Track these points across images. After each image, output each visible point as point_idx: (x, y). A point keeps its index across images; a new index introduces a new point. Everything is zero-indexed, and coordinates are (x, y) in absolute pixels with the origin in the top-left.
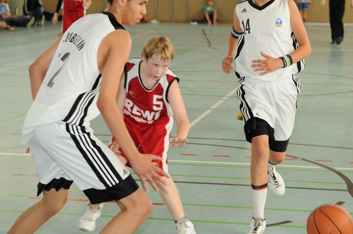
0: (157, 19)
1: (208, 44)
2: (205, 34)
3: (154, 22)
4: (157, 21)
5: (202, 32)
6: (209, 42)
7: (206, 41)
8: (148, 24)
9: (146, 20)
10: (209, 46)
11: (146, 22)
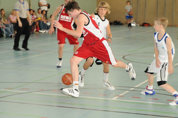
11: (151, 26)
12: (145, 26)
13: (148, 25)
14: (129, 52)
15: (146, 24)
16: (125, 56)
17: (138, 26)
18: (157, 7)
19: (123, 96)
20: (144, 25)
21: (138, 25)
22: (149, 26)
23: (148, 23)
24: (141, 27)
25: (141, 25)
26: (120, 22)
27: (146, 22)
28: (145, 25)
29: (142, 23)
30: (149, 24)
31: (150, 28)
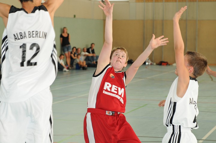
11: (169, 65)
12: (163, 65)
13: (167, 64)
15: (164, 62)
20: (161, 63)
21: (155, 64)
23: (166, 61)
24: (158, 66)
26: (132, 60)
27: (163, 60)
28: (163, 64)
29: (158, 62)
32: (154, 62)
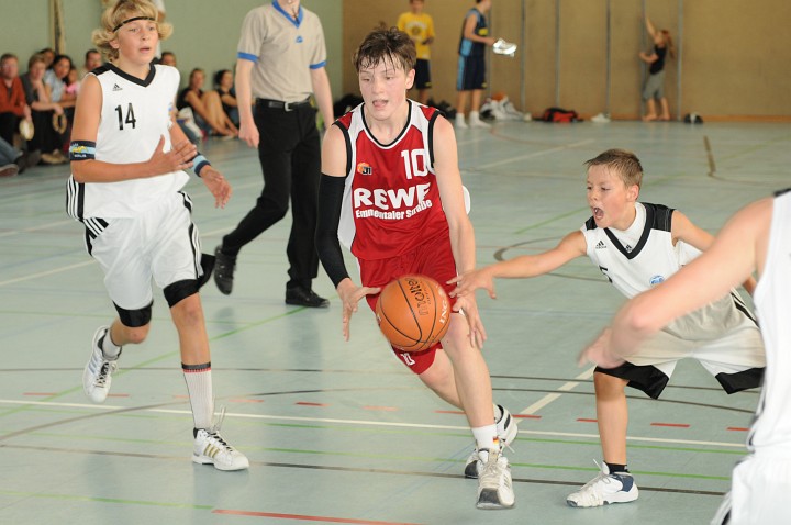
0: (605, 113)
1: (708, 170)
2: (708, 148)
3: (600, 119)
4: (606, 117)
5: (702, 142)
6: (712, 165)
7: (706, 161)
8: (585, 123)
9: (580, 116)
10: (710, 175)
11: (581, 120)
12: (558, 121)
13: (573, 117)
14: (518, 233)
15: (562, 112)
16: (503, 250)
17: (526, 122)
18: (608, 39)
19: (539, 417)
20: (551, 116)
21: (528, 117)
22: (575, 120)
24: (540, 126)
25: (540, 115)
26: (448, 106)
27: (560, 106)
28: (558, 116)
29: (541, 109)
30: (572, 112)
31: (577, 128)
32: (525, 113)
